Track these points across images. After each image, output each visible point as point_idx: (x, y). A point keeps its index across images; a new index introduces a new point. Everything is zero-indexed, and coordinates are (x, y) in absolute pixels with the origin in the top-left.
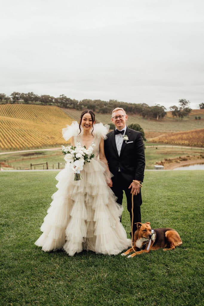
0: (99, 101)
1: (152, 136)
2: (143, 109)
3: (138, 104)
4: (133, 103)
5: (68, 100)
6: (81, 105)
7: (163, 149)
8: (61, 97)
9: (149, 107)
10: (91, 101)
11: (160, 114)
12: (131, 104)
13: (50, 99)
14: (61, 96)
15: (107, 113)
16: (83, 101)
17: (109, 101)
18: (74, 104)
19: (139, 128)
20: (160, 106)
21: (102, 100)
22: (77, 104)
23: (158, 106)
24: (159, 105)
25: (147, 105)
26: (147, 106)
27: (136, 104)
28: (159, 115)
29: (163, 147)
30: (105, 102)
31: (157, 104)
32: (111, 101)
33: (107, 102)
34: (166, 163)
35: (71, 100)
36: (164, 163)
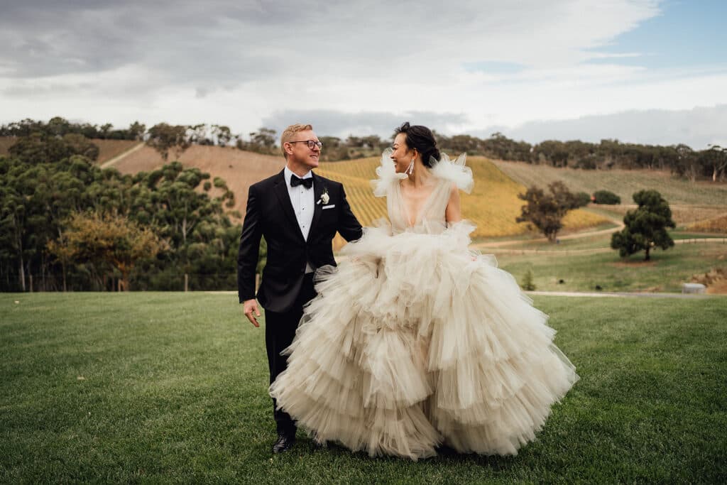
0: (578, 142)
1: (698, 218)
2: (680, 158)
3: (668, 147)
4: (655, 145)
5: (510, 143)
6: (539, 152)
7: (718, 247)
8: (495, 137)
9: (693, 153)
10: (559, 143)
11: (720, 168)
12: (651, 147)
13: (471, 142)
14: (493, 135)
15: (594, 168)
16: (542, 144)
17: (599, 142)
18: (521, 151)
19: (658, 200)
20: (720, 149)
21: (584, 140)
22: (528, 151)
23: (716, 149)
24: (718, 147)
25: (688, 148)
26: (690, 151)
27: (662, 147)
28: (717, 169)
29: (720, 243)
30: (592, 145)
31: (712, 146)
32: (603, 142)
33: (597, 145)
34: (720, 278)
35: (516, 144)
36: (715, 278)
